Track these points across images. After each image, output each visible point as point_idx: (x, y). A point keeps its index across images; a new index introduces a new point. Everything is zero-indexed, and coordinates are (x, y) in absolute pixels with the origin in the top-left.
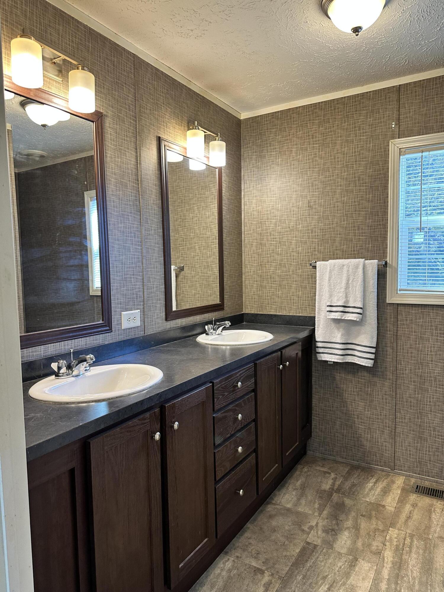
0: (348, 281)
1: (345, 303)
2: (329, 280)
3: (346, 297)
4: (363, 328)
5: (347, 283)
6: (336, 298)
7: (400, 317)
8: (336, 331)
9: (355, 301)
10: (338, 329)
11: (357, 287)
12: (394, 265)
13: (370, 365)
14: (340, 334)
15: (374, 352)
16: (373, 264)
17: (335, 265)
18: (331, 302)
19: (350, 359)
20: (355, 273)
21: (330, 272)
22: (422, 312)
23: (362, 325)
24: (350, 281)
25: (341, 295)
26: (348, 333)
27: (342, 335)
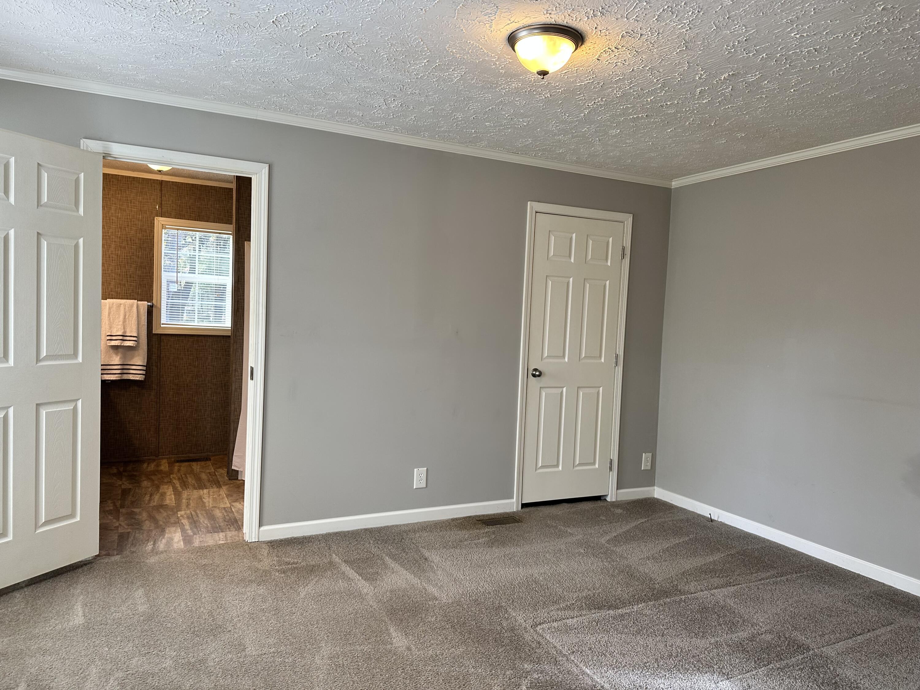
0: (125, 316)
1: (123, 333)
2: (109, 315)
3: (124, 328)
4: (137, 352)
5: (125, 318)
6: (115, 329)
7: (162, 344)
8: (114, 356)
9: (131, 332)
10: (117, 354)
11: (133, 321)
12: (158, 305)
13: (142, 379)
14: (119, 357)
15: (145, 369)
16: (144, 304)
17: (113, 304)
18: (111, 332)
19: (125, 377)
20: (130, 311)
21: (110, 308)
22: (178, 340)
23: (135, 350)
24: (127, 317)
25: (120, 327)
26: (124, 357)
27: (120, 358)
